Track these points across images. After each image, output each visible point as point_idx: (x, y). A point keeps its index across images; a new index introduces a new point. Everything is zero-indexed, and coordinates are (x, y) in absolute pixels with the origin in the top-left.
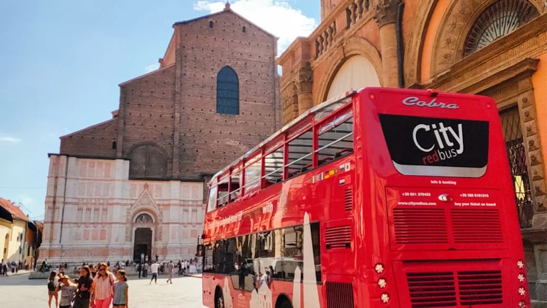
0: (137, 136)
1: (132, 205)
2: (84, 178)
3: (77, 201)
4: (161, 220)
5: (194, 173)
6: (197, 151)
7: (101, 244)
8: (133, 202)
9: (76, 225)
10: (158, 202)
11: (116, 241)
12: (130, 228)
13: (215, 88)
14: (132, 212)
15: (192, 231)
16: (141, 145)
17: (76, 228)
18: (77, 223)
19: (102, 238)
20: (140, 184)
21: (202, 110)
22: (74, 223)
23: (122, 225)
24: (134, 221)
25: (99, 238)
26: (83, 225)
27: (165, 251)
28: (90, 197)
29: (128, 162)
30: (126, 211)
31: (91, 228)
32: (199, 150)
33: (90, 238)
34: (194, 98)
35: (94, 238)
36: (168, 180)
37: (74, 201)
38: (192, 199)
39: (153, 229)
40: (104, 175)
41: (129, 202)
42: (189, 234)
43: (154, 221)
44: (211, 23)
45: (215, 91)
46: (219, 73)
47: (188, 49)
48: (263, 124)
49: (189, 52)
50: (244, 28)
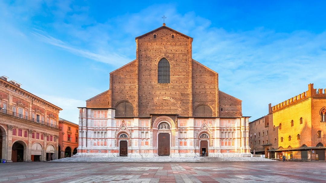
0: (119, 98)
1: (117, 130)
2: (96, 118)
3: (93, 129)
4: (131, 137)
5: (147, 114)
6: (148, 103)
7: (104, 147)
8: (117, 129)
9: (94, 139)
10: (129, 129)
11: (110, 146)
12: (117, 141)
13: (157, 70)
14: (117, 133)
15: (146, 142)
16: (121, 102)
17: (94, 141)
18: (94, 138)
19: (105, 145)
20: (120, 121)
21: (150, 82)
22: (93, 138)
23: (113, 139)
24: (119, 138)
25: (104, 145)
26: (97, 139)
27: (132, 151)
28: (98, 127)
29: (115, 110)
30: (114, 133)
31: (100, 141)
32: (149, 103)
33: (100, 145)
34: (146, 77)
35: (102, 145)
36: (133, 118)
37: (92, 129)
38: (146, 127)
39: (128, 141)
40: (104, 117)
41: (115, 129)
42: (145, 143)
43: (128, 138)
44: (155, 35)
45: (157, 72)
46: (159, 62)
47: (143, 51)
48: (183, 87)
49: (143, 53)
50: (173, 36)
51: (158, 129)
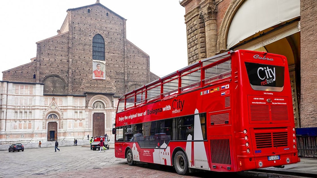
0: (47, 71)
1: (46, 109)
2: (18, 95)
3: (14, 107)
4: (63, 118)
5: (80, 92)
6: (82, 80)
7: (30, 131)
8: (46, 108)
9: (14, 121)
10: (60, 108)
11: (37, 129)
12: (45, 122)
13: (91, 46)
14: (46, 113)
15: (80, 123)
16: (51, 77)
17: (14, 123)
18: (14, 120)
19: (29, 128)
20: (50, 99)
21: (84, 57)
22: (13, 120)
23: (40, 121)
24: (47, 118)
26: (18, 121)
27: (65, 134)
28: (21, 105)
29: (43, 86)
30: (42, 113)
31: (23, 122)
32: (83, 79)
33: (23, 127)
34: (80, 51)
35: (25, 128)
36: (66, 96)
37: (12, 107)
38: (79, 106)
39: (58, 122)
40: (29, 93)
41: (44, 108)
42: (78, 125)
43: (58, 118)
44: (89, 10)
45: (91, 47)
46: (94, 38)
47: (76, 24)
48: (118, 66)
49: (77, 25)
50: (107, 13)
51: (92, 108)
